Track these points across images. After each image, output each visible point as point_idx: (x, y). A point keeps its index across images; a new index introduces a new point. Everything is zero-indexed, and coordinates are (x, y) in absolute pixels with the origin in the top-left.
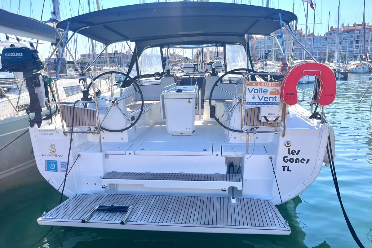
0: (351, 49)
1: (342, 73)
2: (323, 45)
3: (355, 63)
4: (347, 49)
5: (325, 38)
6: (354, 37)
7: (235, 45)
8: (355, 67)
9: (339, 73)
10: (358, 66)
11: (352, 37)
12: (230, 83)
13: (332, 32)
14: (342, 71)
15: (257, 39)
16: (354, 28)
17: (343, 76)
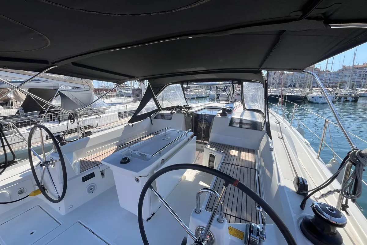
0: (359, 80)
1: (353, 97)
2: (336, 78)
3: (363, 89)
4: (356, 80)
5: (338, 73)
6: (363, 71)
7: (253, 83)
8: (363, 92)
9: (350, 97)
10: (366, 92)
11: (361, 72)
12: (241, 127)
13: (344, 69)
14: (353, 96)
15: (287, 74)
16: (364, 66)
17: (354, 99)
